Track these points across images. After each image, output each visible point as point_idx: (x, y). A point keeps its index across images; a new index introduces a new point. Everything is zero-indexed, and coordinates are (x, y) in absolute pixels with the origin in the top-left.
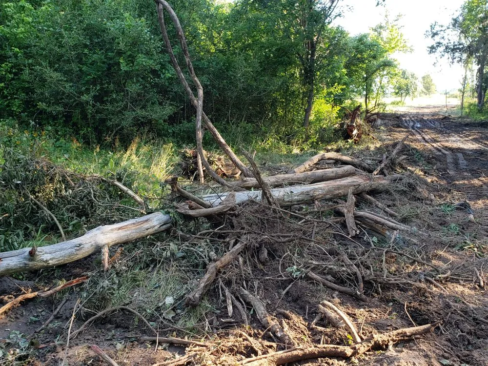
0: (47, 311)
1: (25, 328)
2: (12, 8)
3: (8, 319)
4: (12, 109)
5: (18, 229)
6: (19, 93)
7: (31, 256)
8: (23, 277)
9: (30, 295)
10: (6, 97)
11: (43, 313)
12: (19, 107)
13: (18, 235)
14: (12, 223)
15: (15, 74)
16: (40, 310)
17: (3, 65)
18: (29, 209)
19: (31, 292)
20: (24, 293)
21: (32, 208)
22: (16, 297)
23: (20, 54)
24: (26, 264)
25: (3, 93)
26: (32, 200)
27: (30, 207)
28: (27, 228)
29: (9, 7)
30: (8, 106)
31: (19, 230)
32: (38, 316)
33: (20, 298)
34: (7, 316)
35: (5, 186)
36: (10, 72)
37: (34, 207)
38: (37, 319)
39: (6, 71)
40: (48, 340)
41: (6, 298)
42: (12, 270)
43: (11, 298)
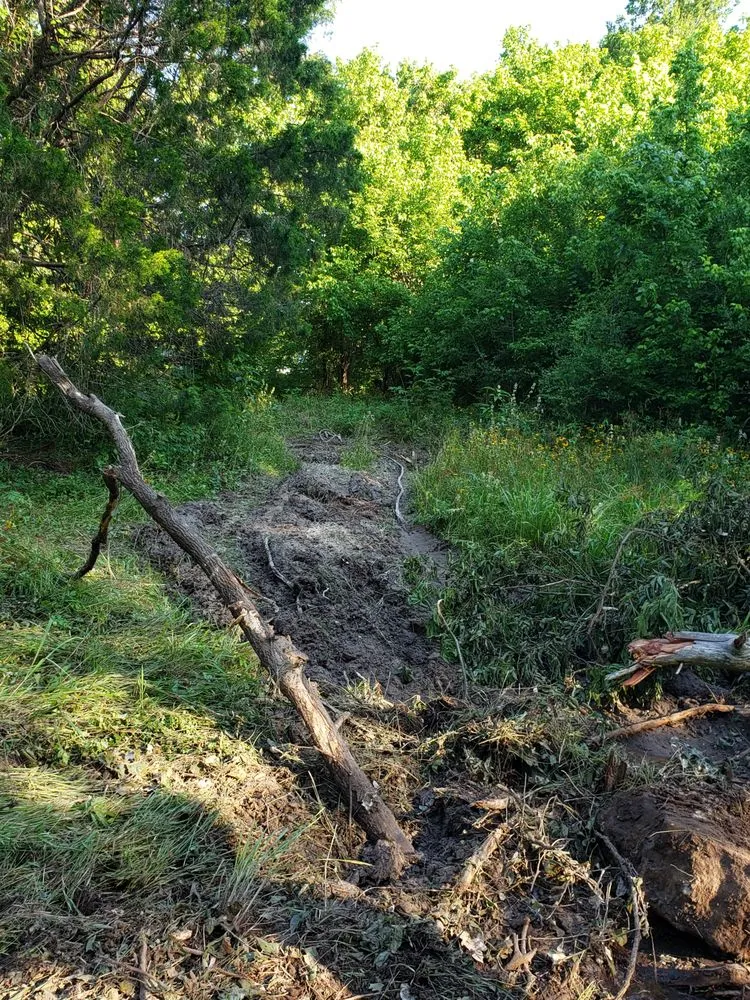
0: (744, 738)
1: (710, 751)
2: (744, 236)
3: (688, 731)
4: (711, 407)
5: (711, 606)
6: (726, 379)
7: (736, 647)
8: (713, 681)
9: (723, 708)
10: (706, 385)
11: (738, 739)
12: (722, 404)
13: (712, 615)
14: (705, 595)
15: (728, 347)
16: (734, 734)
17: (711, 333)
18: (733, 579)
19: (724, 704)
20: (715, 702)
21: (739, 578)
22: (702, 704)
23: (742, 315)
24: (727, 658)
25: (702, 379)
26: (739, 565)
27: (736, 577)
28: (725, 609)
29: (739, 234)
30: (705, 401)
31: (713, 609)
32: (729, 741)
33: (707, 707)
34: (687, 726)
35: (704, 537)
36: (720, 345)
37: (742, 577)
38: (729, 744)
39: (714, 342)
40: (745, 776)
41: (687, 701)
42: (706, 660)
43: (694, 703)
